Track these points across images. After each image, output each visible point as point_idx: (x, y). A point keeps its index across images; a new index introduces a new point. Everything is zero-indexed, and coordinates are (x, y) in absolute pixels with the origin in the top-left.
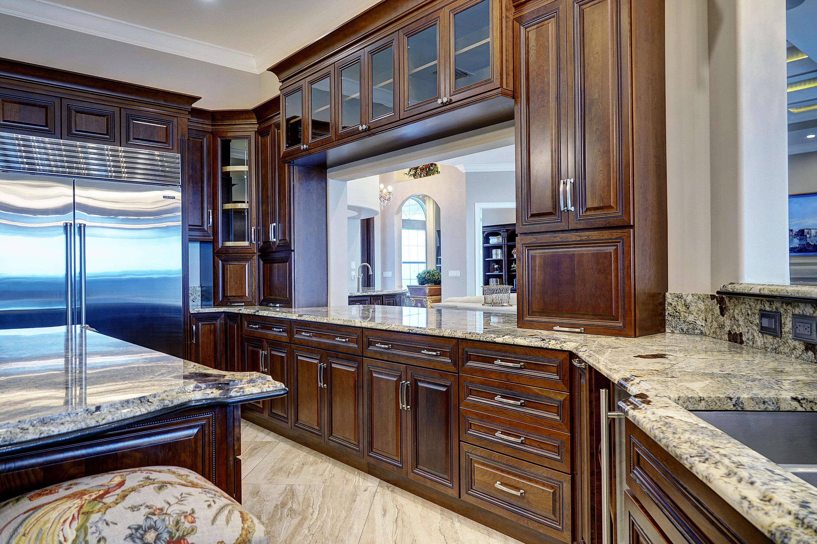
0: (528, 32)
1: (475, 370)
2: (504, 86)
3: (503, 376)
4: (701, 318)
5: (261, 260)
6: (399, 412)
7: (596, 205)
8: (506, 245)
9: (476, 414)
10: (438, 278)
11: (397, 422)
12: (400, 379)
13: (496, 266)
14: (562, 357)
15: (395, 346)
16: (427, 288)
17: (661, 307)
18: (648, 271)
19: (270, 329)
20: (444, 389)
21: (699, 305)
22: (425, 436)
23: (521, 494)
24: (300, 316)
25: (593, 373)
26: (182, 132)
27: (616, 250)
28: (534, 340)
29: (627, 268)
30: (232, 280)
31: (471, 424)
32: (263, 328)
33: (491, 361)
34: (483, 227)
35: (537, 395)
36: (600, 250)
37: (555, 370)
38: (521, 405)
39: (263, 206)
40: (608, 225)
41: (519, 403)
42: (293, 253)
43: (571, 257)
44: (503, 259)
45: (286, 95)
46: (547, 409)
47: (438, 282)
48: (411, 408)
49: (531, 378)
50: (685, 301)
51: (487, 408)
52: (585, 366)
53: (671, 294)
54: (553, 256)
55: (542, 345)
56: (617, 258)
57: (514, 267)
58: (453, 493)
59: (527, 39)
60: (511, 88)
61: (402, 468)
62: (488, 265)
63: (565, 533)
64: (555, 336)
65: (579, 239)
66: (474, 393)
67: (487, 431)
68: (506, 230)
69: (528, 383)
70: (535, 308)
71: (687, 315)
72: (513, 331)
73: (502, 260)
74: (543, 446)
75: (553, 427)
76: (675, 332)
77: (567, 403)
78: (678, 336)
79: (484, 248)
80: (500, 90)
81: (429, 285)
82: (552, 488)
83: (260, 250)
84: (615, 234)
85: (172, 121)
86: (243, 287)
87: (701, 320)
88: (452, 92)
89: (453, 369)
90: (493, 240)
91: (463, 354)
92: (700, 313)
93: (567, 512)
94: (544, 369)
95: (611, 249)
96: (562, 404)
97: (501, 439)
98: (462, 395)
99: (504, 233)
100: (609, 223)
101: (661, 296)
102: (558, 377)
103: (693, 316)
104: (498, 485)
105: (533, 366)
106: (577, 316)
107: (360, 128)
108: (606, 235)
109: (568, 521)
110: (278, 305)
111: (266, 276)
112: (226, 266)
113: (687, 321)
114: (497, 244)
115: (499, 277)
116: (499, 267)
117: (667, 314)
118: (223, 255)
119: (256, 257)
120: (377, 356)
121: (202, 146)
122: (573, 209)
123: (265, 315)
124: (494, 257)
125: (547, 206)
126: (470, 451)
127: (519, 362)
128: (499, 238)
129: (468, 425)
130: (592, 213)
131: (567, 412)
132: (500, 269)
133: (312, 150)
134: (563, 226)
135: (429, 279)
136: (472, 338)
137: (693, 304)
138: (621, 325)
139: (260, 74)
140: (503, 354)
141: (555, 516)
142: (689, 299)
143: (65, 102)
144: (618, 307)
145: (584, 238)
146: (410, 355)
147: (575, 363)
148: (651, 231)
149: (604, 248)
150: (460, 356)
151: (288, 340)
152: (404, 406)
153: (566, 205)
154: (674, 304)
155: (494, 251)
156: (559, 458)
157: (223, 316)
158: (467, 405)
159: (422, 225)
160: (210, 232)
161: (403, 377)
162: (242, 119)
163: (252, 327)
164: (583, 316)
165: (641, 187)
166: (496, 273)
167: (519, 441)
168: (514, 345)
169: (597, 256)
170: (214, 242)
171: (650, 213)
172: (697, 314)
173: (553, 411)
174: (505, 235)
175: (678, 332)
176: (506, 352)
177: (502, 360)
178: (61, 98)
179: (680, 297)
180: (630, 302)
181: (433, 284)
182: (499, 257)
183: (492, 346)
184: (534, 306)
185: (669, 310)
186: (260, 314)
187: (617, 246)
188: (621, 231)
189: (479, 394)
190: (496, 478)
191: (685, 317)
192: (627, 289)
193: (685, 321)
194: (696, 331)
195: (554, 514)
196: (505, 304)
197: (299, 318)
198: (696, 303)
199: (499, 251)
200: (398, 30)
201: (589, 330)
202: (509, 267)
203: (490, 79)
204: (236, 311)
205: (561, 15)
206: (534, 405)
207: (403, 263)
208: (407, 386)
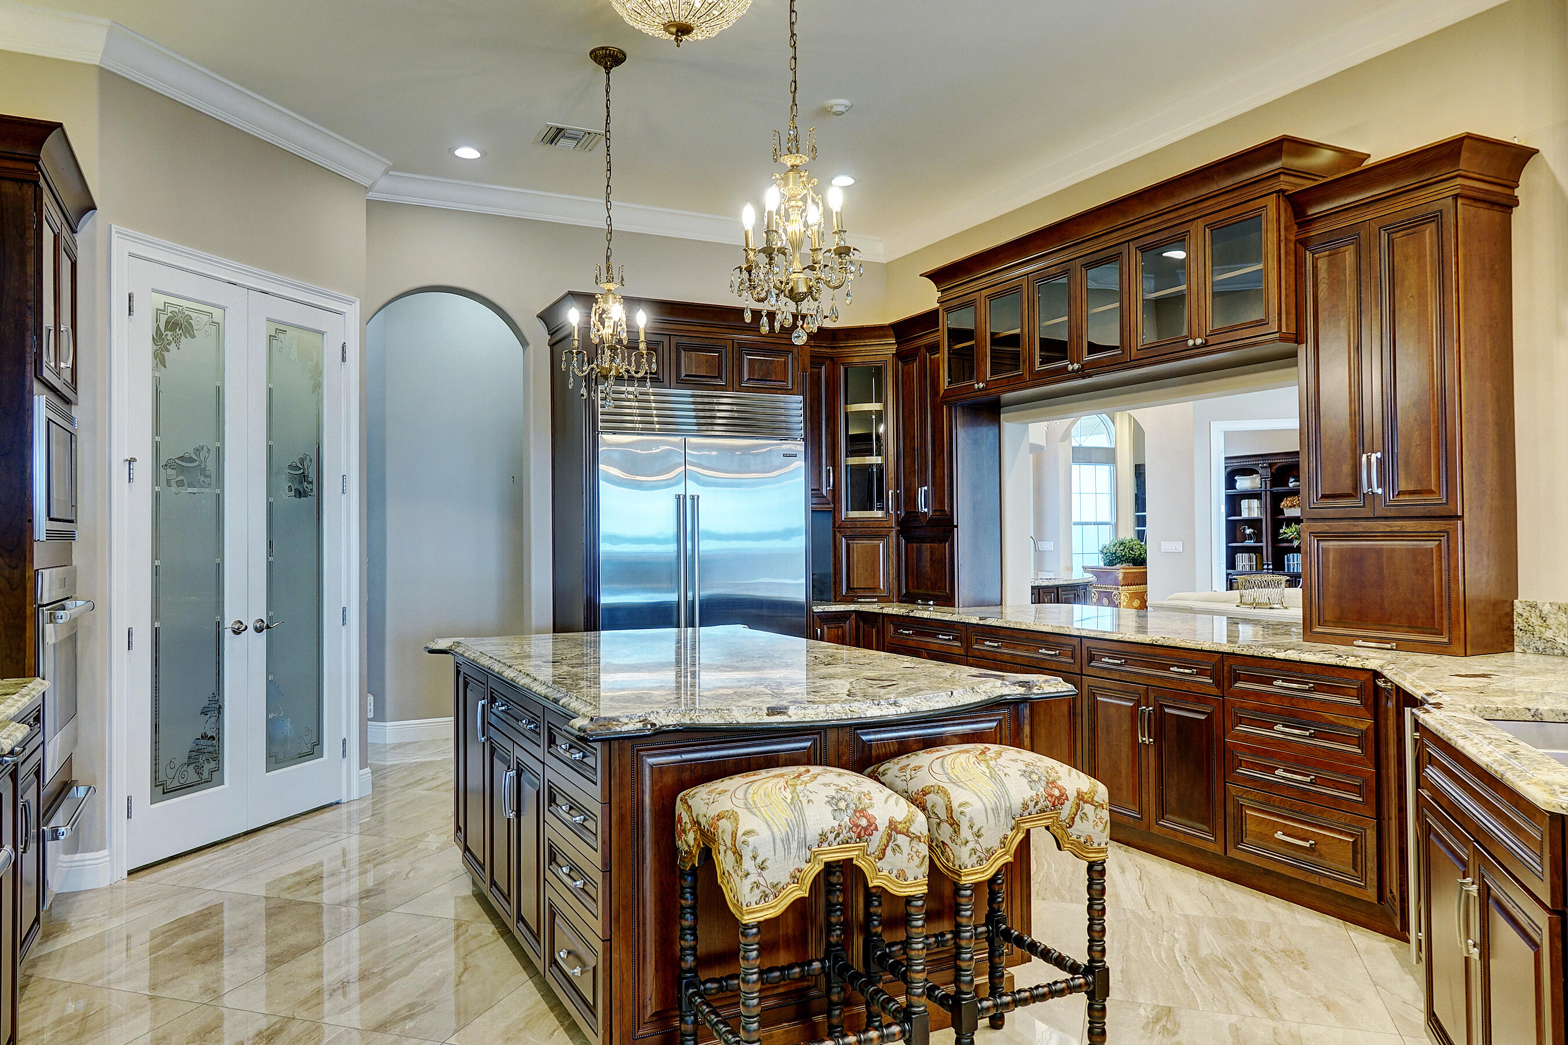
0: (1317, 259)
1: (1246, 693)
2: (1284, 330)
3: (1286, 700)
4: (1562, 634)
5: (901, 538)
6: (1137, 747)
7: (1411, 488)
8: (1268, 493)
9: (1248, 748)
10: (1141, 554)
11: (1133, 760)
12: (1138, 704)
13: (1248, 531)
14: (1364, 677)
15: (1129, 662)
16: (1120, 571)
17: (1509, 619)
18: (1485, 572)
19: (935, 636)
20: (1203, 717)
21: (1560, 617)
22: (1176, 777)
23: (1311, 845)
24: (981, 619)
25: (1401, 694)
26: (803, 364)
27: (1440, 545)
28: (1327, 656)
29: (1452, 569)
30: (860, 566)
31: (1241, 760)
32: (918, 633)
33: (1269, 681)
34: (1226, 458)
35: (1332, 724)
36: (1419, 545)
37: (1355, 692)
38: (1310, 736)
39: (906, 460)
40: (1428, 514)
41: (1308, 733)
42: (955, 529)
43: (1379, 552)
44: (1263, 517)
45: (948, 310)
46: (1344, 740)
47: (1140, 561)
48: (1154, 742)
49: (1324, 702)
50: (1541, 611)
51: (1263, 740)
52: (1392, 686)
53: (1521, 602)
54: (1353, 550)
55: (1338, 663)
56: (1440, 556)
57: (1285, 533)
58: (1217, 848)
59: (1315, 267)
60: (1293, 330)
61: (1141, 819)
62: (1234, 530)
63: (1369, 890)
64: (1355, 653)
65: (1388, 529)
66: (1246, 721)
67: (1264, 770)
68: (1269, 464)
69: (1320, 709)
70: (1328, 616)
71: (1543, 630)
72: (1298, 645)
73: (1261, 520)
74: (1339, 786)
75: (1352, 762)
76: (1528, 651)
77: (1371, 733)
78: (1531, 657)
79: (1228, 496)
80: (1277, 335)
81: (1124, 565)
82: (1352, 835)
83: (899, 523)
84: (1438, 525)
85: (792, 352)
86: (875, 575)
87: (1563, 637)
88: (1208, 332)
89: (1215, 691)
90: (1244, 483)
91: (1229, 672)
92: (1561, 627)
93: (1372, 865)
94: (1340, 692)
95: (1432, 544)
96: (1364, 734)
97: (1283, 778)
98: (1228, 724)
99: (1264, 471)
100: (1429, 511)
101: (1508, 604)
102: (1358, 702)
103: (1551, 631)
104: (1279, 835)
105: (1326, 688)
106: (1388, 628)
107: (1070, 367)
108: (1425, 526)
109: (1372, 876)
110: (931, 603)
111: (910, 560)
112: (851, 545)
113: (1544, 637)
114: (1250, 489)
115: (1257, 550)
116: (1254, 533)
117: (1515, 628)
118: (848, 530)
119: (894, 534)
120: (1104, 674)
121: (820, 378)
122: (1380, 491)
123: (925, 616)
124: (1245, 515)
125: (1346, 486)
126: (1240, 794)
127: (1307, 683)
128: (1255, 478)
129: (1237, 762)
130: (1407, 497)
131: (1371, 744)
132: (1258, 536)
133: (992, 390)
134: (1366, 512)
135: (1123, 556)
136: (1243, 653)
137: (1552, 616)
138: (1446, 640)
139: (888, 263)
140: (1286, 673)
141: (1356, 871)
142: (1546, 609)
143: (674, 340)
144: (1442, 618)
145: (1395, 529)
146: (1154, 673)
147: (1380, 683)
148: (1490, 522)
149: (1422, 543)
150: (1226, 675)
151: (962, 652)
152: (1144, 739)
153: (1370, 485)
154: (1525, 614)
155: (1244, 503)
156: (1361, 800)
157: (853, 616)
158: (1236, 737)
159: (1108, 456)
160: (830, 498)
161: (1143, 701)
162: (875, 337)
163: (902, 633)
164: (1396, 627)
165: (1474, 467)
166: (1249, 543)
167: (1308, 779)
168: (1300, 662)
169: (1413, 552)
170: (835, 512)
171: (1488, 498)
172: (1558, 628)
173: (1352, 742)
174: (1267, 473)
175: (1531, 651)
176: (1289, 670)
177: (1284, 681)
178: (670, 335)
179: (1533, 606)
180: (1458, 612)
181: (1131, 565)
182: (1255, 514)
183: (1270, 663)
184: (1326, 613)
185: (1519, 623)
186: (917, 615)
187: (1440, 540)
188: (1446, 522)
189: (1251, 722)
190: (1276, 827)
191: (1541, 632)
192: (1453, 595)
193: (1540, 638)
194: (1556, 651)
195: (1355, 867)
196: (1276, 606)
197: (981, 622)
198: (1555, 614)
199: (1255, 503)
200: (1128, 241)
201: (1402, 646)
202: (1275, 533)
203: (1262, 320)
204: (876, 611)
205: (1363, 243)
206: (1327, 736)
207: (1075, 524)
208: (1149, 714)
